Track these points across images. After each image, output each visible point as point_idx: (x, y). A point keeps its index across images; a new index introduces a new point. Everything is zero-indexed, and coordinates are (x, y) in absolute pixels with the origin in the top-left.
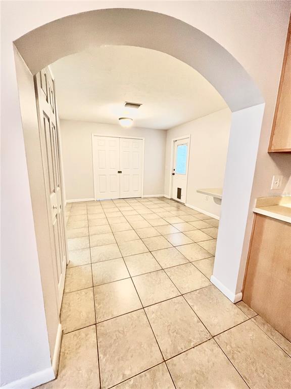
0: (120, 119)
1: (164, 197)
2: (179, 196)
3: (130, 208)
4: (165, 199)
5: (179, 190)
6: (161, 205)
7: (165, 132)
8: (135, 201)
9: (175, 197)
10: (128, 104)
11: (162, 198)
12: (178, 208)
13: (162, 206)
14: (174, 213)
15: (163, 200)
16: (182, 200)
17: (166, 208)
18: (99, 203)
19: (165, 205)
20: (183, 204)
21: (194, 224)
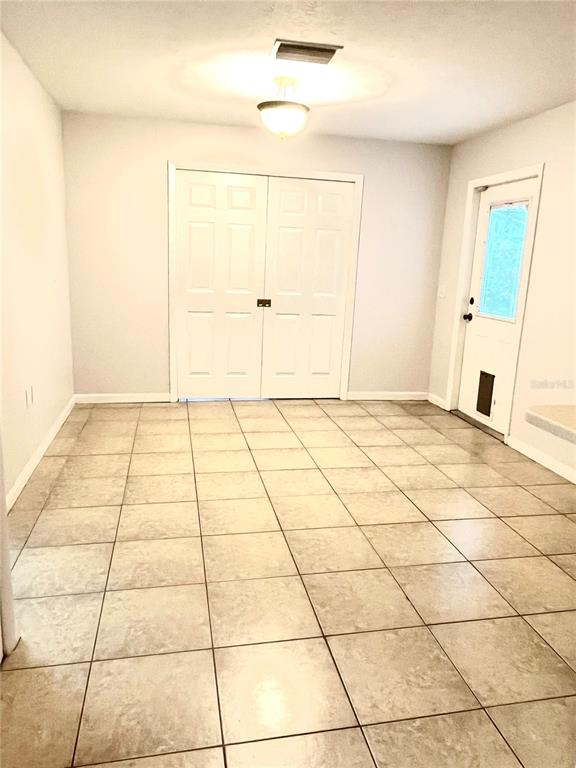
0: (261, 106)
1: (426, 403)
2: (484, 404)
3: (291, 441)
4: (428, 411)
5: (487, 381)
6: (408, 436)
7: (445, 153)
8: (315, 411)
9: (469, 406)
10: (287, 48)
11: (420, 408)
12: (477, 455)
13: (410, 440)
14: (459, 473)
15: (420, 416)
16: (496, 420)
17: (425, 451)
18: (182, 413)
19: (426, 434)
20: (497, 437)
21: (528, 528)
